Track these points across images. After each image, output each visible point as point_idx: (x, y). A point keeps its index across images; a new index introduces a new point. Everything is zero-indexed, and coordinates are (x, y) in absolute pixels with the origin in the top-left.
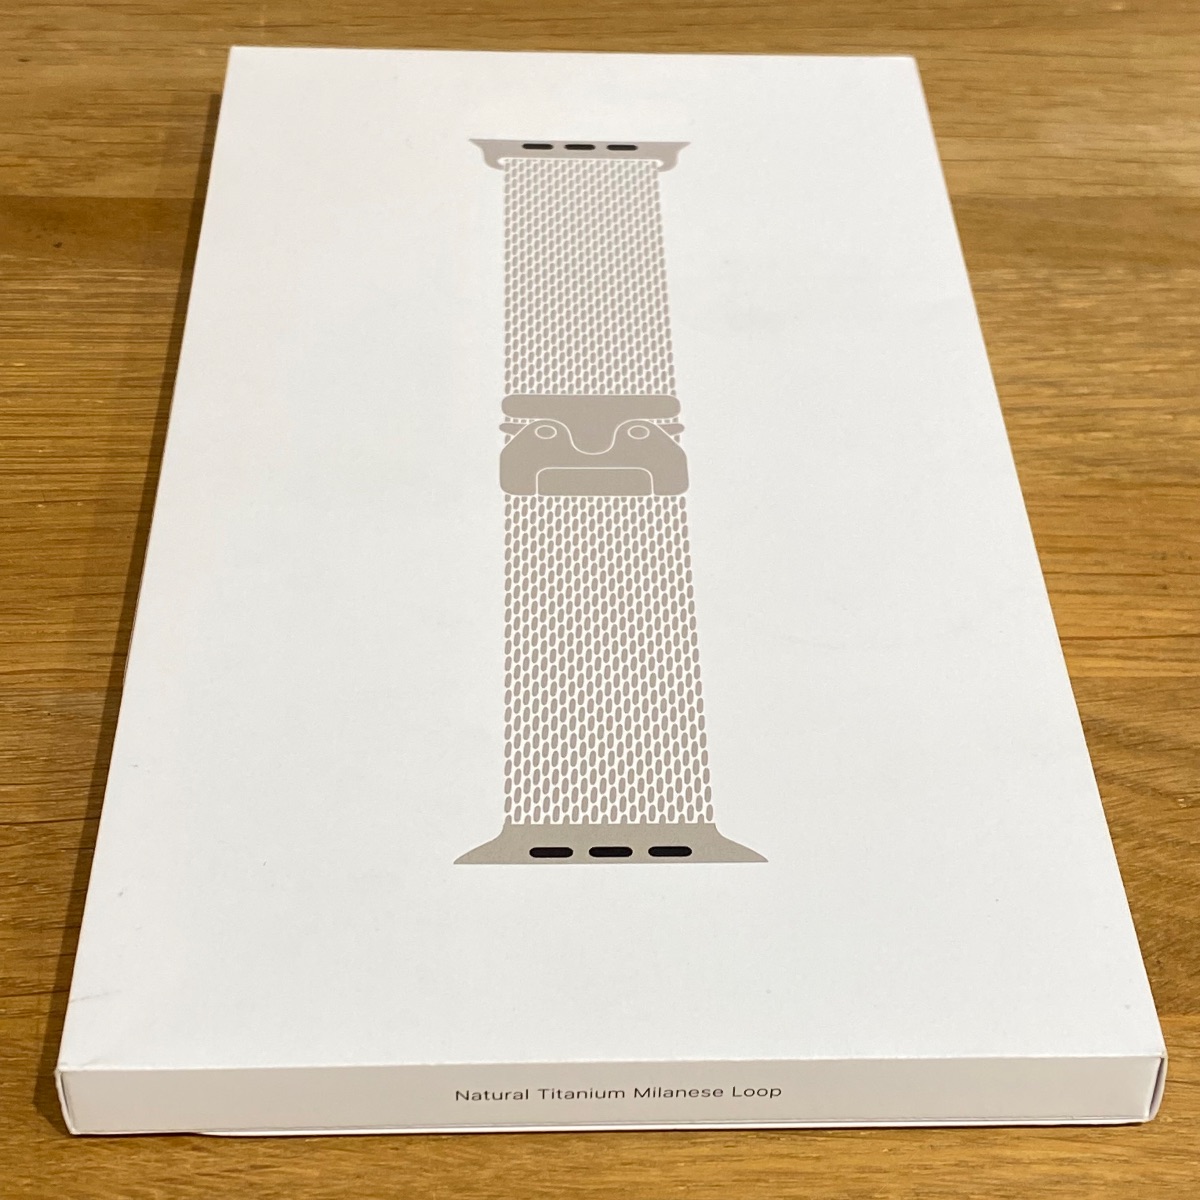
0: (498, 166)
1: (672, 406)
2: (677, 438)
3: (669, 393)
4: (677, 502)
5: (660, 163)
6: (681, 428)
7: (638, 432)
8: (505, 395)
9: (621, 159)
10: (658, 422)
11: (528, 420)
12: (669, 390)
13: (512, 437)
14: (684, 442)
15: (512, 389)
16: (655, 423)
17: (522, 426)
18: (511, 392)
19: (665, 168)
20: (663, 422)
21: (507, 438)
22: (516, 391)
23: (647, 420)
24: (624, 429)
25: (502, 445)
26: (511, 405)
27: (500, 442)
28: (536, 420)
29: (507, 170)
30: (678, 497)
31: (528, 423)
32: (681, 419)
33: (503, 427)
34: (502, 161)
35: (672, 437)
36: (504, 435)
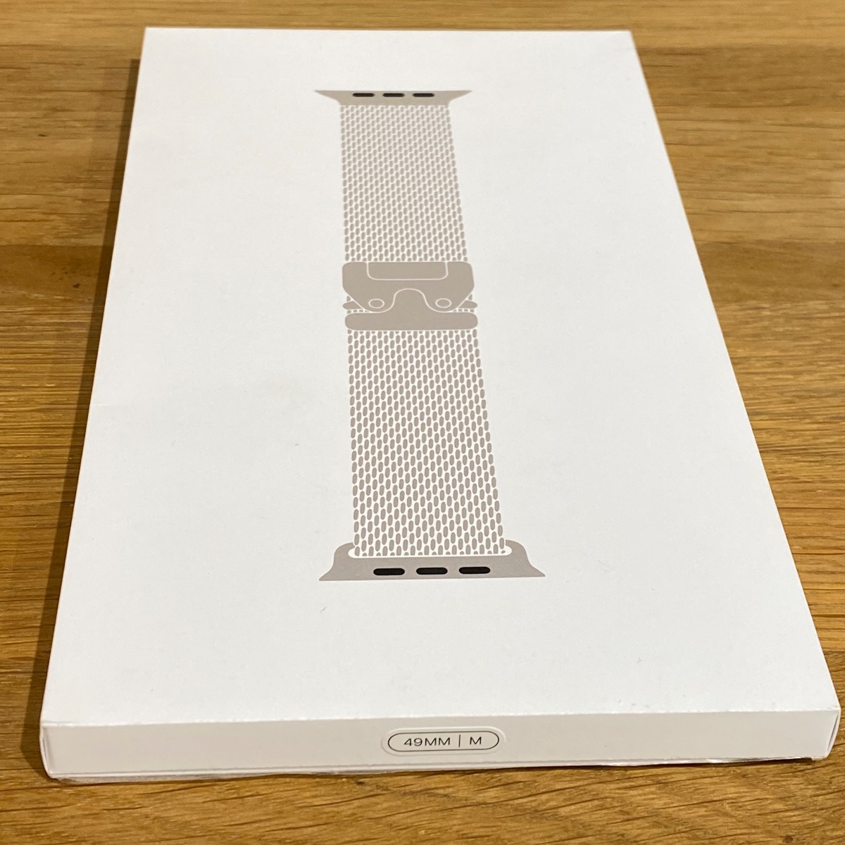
0: (511, 544)
1: (351, 322)
2: (348, 299)
3: (353, 331)
4: (351, 258)
5: (352, 553)
6: (345, 306)
7: (376, 304)
8: (476, 328)
9: (390, 557)
10: (362, 311)
11: (457, 311)
12: (352, 334)
13: (467, 299)
14: (344, 296)
15: (471, 333)
16: (364, 310)
17: (462, 307)
18: (471, 331)
19: (348, 546)
20: (358, 310)
21: (470, 298)
22: (468, 332)
23: (370, 312)
24: (387, 306)
25: (473, 293)
26: (471, 321)
27: (475, 295)
28: (451, 311)
29: (502, 540)
30: (350, 261)
31: (457, 309)
32: (345, 313)
33: (475, 305)
34: (508, 551)
35: (352, 300)
36: (473, 300)
